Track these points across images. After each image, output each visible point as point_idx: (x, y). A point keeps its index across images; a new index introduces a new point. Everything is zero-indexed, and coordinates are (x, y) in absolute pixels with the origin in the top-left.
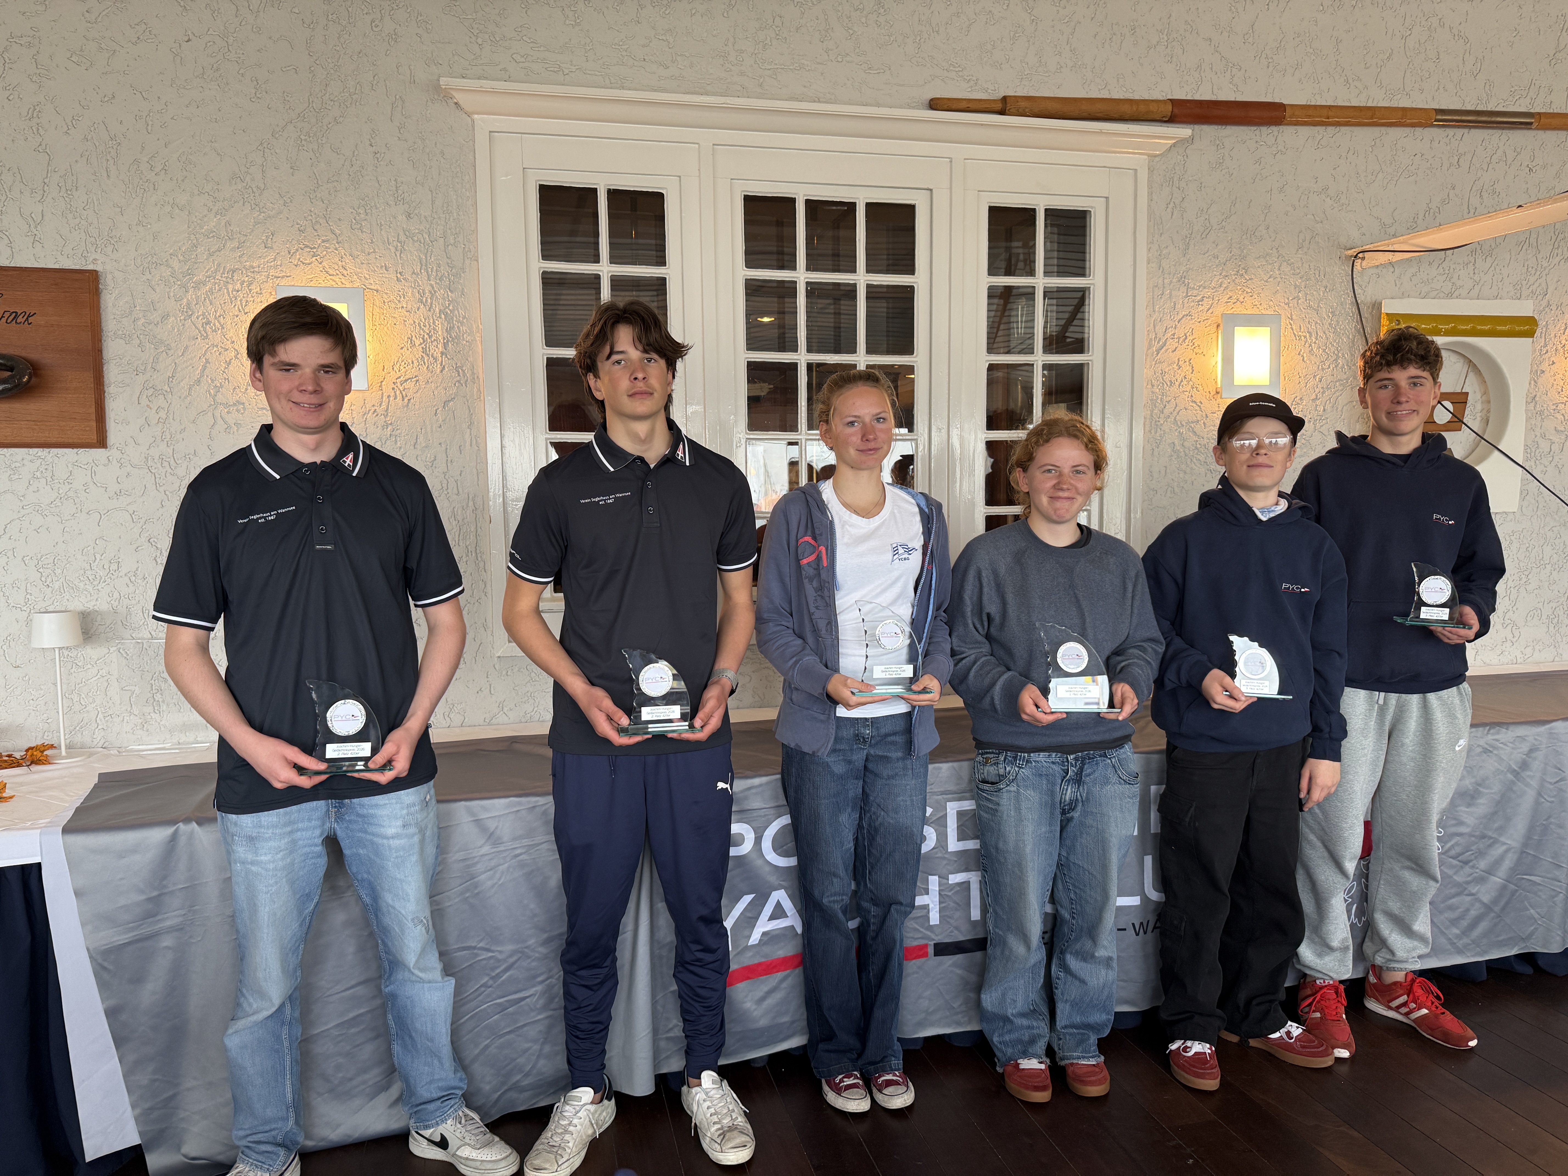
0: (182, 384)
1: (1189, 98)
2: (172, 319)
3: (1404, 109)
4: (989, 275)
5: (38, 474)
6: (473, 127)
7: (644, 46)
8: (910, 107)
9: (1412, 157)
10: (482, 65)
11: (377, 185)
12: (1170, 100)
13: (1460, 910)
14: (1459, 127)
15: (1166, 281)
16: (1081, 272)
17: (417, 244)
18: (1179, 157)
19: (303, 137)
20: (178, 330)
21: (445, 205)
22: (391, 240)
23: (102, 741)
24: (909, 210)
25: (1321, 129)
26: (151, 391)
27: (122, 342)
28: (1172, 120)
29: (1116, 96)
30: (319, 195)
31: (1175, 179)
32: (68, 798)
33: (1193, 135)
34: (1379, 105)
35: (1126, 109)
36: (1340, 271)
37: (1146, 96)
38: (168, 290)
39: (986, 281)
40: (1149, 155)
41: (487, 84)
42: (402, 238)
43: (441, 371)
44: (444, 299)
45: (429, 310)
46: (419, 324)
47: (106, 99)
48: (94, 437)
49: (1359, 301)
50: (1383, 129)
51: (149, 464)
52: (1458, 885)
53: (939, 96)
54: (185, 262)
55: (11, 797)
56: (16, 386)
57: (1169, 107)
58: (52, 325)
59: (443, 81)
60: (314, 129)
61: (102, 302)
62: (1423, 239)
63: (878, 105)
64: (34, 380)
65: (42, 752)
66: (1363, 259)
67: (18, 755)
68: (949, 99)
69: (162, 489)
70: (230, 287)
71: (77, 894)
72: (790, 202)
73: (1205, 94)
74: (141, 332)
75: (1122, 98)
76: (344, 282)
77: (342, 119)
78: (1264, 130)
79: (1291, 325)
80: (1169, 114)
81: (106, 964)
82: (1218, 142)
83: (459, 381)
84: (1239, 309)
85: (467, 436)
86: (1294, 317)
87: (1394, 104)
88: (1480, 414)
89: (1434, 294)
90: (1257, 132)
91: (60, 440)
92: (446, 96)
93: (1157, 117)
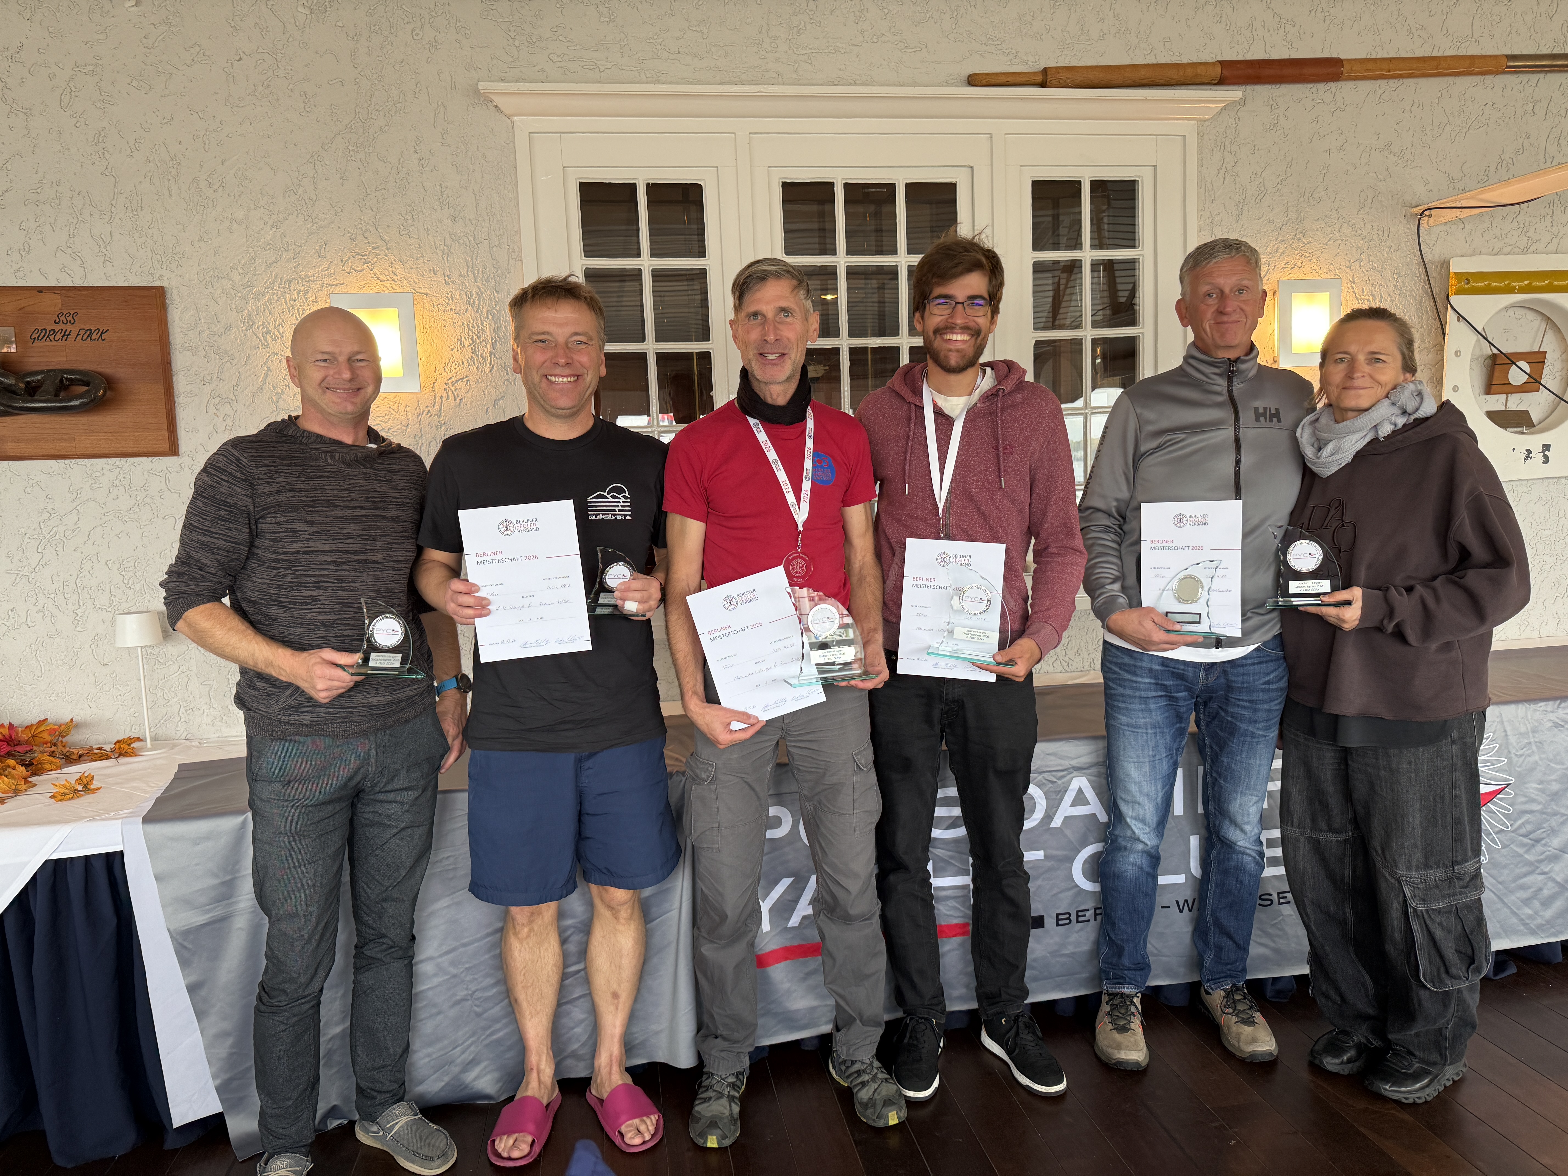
0: (246, 392)
1: (1240, 58)
2: (234, 330)
3: (1472, 57)
4: (1034, 250)
5: (117, 482)
6: (513, 128)
7: (678, 39)
8: (948, 85)
9: (1482, 107)
10: (520, 67)
11: (422, 190)
12: (1220, 61)
13: (1532, 890)
14: (1533, 72)
16: (1131, 243)
17: (462, 247)
18: (1230, 120)
19: (351, 148)
20: (241, 340)
21: (489, 207)
22: (438, 243)
23: (185, 733)
24: (950, 188)
25: (1383, 83)
26: (217, 400)
27: (189, 353)
28: (1221, 82)
29: (1162, 61)
30: (368, 204)
31: (1227, 143)
32: (149, 789)
33: (1244, 96)
34: (1446, 54)
35: (1172, 74)
36: (1404, 230)
37: (1195, 59)
38: (229, 302)
39: (1031, 257)
40: (1198, 120)
41: (525, 86)
42: (449, 242)
43: (491, 371)
44: (490, 300)
45: (477, 312)
46: (468, 325)
47: (165, 121)
48: (166, 446)
49: (1426, 261)
50: (1450, 79)
52: (1530, 863)
53: (977, 72)
54: (245, 274)
55: (98, 789)
56: (92, 401)
57: (1218, 69)
58: (124, 341)
59: (482, 86)
60: (361, 139)
61: (169, 316)
62: (1491, 194)
63: (915, 84)
64: (109, 393)
65: (129, 745)
66: (1430, 216)
67: (108, 748)
68: (987, 74)
70: (287, 296)
71: (157, 878)
72: (829, 187)
73: (1257, 53)
74: (205, 343)
75: (1168, 62)
76: (394, 286)
77: (387, 128)
78: (1321, 86)
79: (1353, 288)
80: (1219, 76)
81: (185, 943)
82: (1272, 102)
83: (507, 380)
84: (1296, 275)
86: (1356, 280)
87: (1462, 52)
88: (1560, 374)
89: (1508, 249)
90: (1314, 90)
91: (136, 450)
92: (486, 100)
93: (1205, 80)
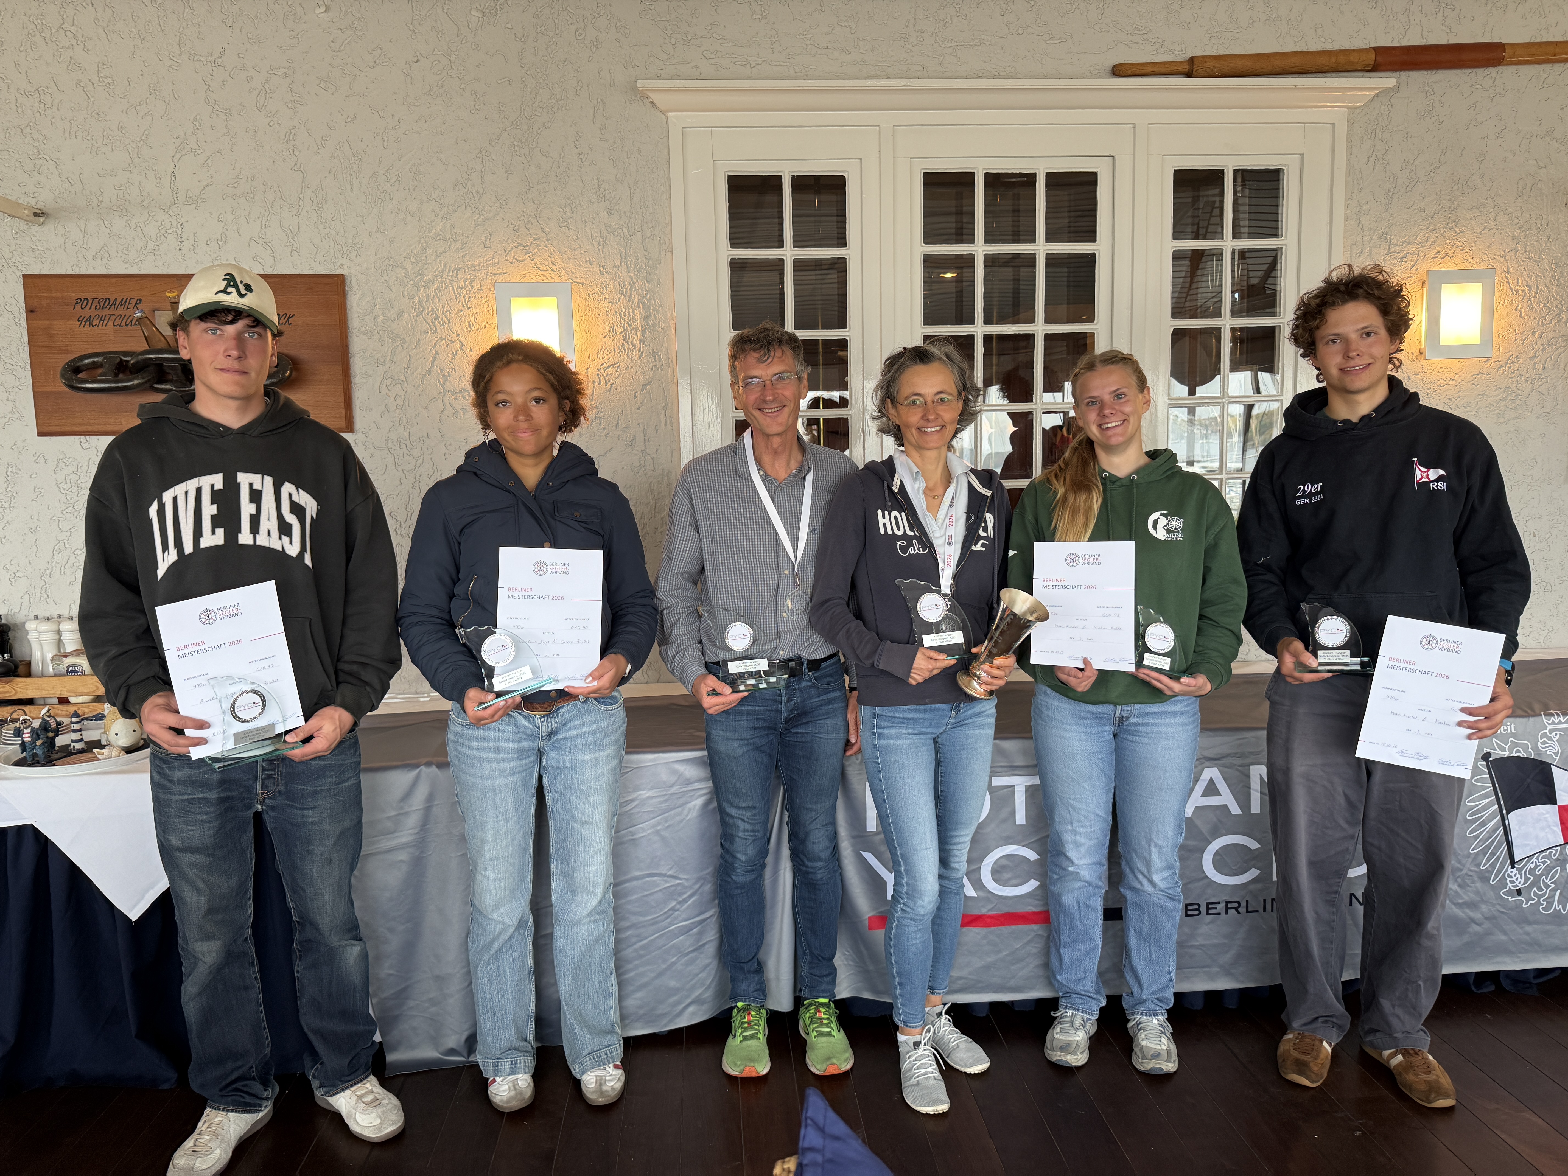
0: (415, 374)
1: (1395, 44)
2: (406, 315)
4: (1174, 239)
6: (667, 123)
7: (827, 34)
8: (1092, 76)
10: (675, 64)
11: (581, 184)
12: (1374, 48)
15: (1365, 238)
16: (1274, 233)
17: (617, 239)
18: (1383, 107)
19: (515, 143)
20: (412, 325)
21: (643, 200)
22: (594, 235)
24: (1091, 178)
25: (1547, 67)
26: (389, 381)
27: (365, 337)
28: (1375, 68)
29: (1313, 48)
30: (530, 197)
31: (1378, 131)
33: (1398, 82)
35: (1324, 61)
36: (1564, 219)
37: (1347, 45)
38: (402, 289)
39: (1171, 245)
40: (1348, 108)
41: (679, 83)
42: (605, 233)
43: (640, 357)
44: (642, 289)
45: (629, 301)
47: (349, 120)
48: (342, 423)
51: (390, 445)
53: (1122, 62)
54: (417, 263)
56: (280, 381)
57: (1372, 56)
58: (308, 325)
59: (640, 84)
60: (526, 135)
61: (348, 302)
63: (1060, 76)
68: (1132, 64)
69: (400, 469)
70: (455, 284)
72: (969, 177)
73: (1413, 39)
74: (380, 328)
75: (1320, 49)
76: (553, 276)
77: (550, 124)
78: (1481, 72)
79: (1507, 278)
80: (1372, 63)
82: (1427, 88)
83: (655, 366)
84: (1448, 265)
85: (662, 416)
86: (1511, 270)
90: (1473, 75)
92: (642, 96)
93: (1358, 67)
